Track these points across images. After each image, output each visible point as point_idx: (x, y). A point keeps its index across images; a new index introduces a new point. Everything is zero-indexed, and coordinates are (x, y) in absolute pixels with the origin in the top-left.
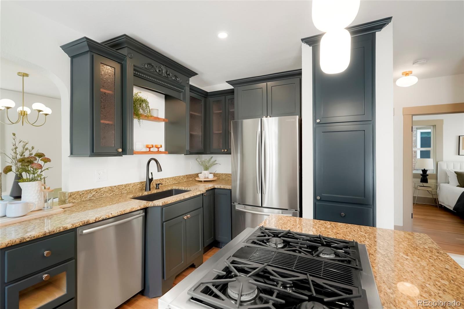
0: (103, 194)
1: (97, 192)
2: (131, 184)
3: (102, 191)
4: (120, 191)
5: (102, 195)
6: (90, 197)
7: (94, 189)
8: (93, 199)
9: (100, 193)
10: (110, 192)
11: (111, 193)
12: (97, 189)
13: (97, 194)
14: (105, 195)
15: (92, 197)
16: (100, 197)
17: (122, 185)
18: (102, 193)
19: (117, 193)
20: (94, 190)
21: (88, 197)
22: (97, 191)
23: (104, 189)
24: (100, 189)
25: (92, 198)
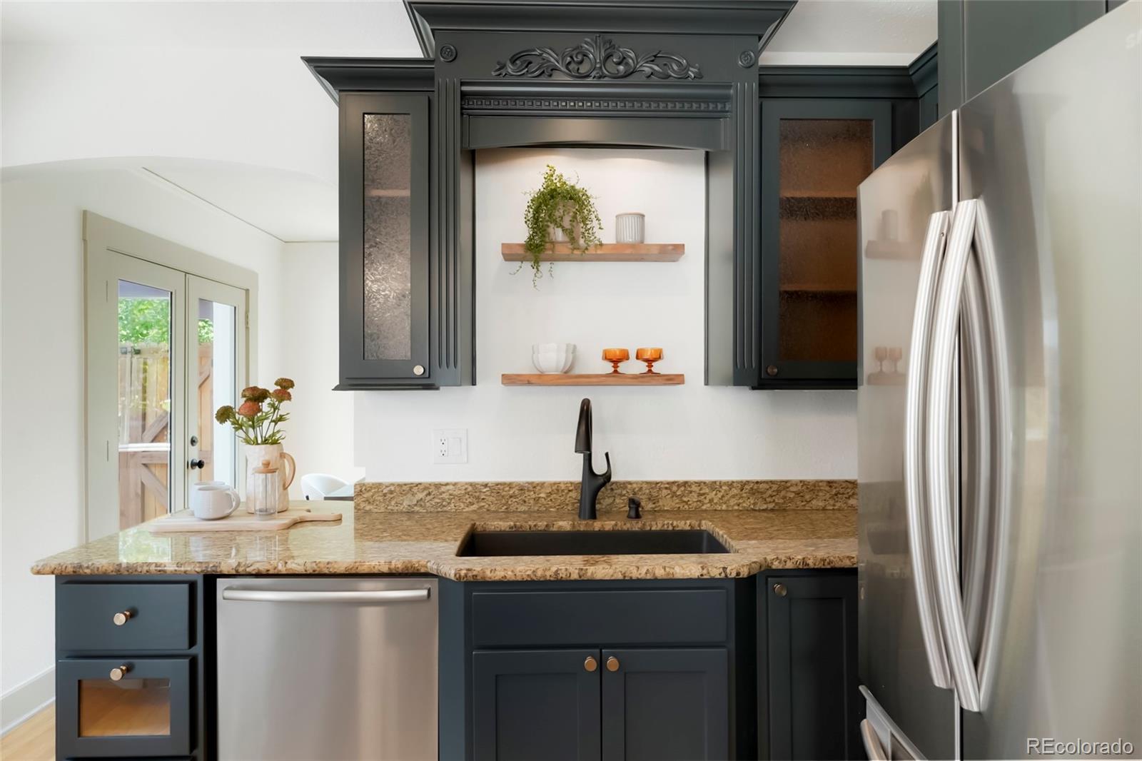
0: (449, 503)
1: (429, 494)
2: (542, 484)
3: (444, 492)
4: (504, 501)
5: (444, 506)
6: (409, 506)
7: (420, 484)
8: (418, 512)
9: (439, 499)
10: (469, 500)
11: (472, 504)
12: (430, 485)
13: (428, 498)
14: (453, 505)
15: (416, 505)
16: (439, 509)
17: (510, 485)
18: (443, 500)
19: (493, 508)
20: (421, 487)
21: (406, 503)
22: (430, 490)
23: (451, 487)
24: (438, 486)
25: (416, 509)
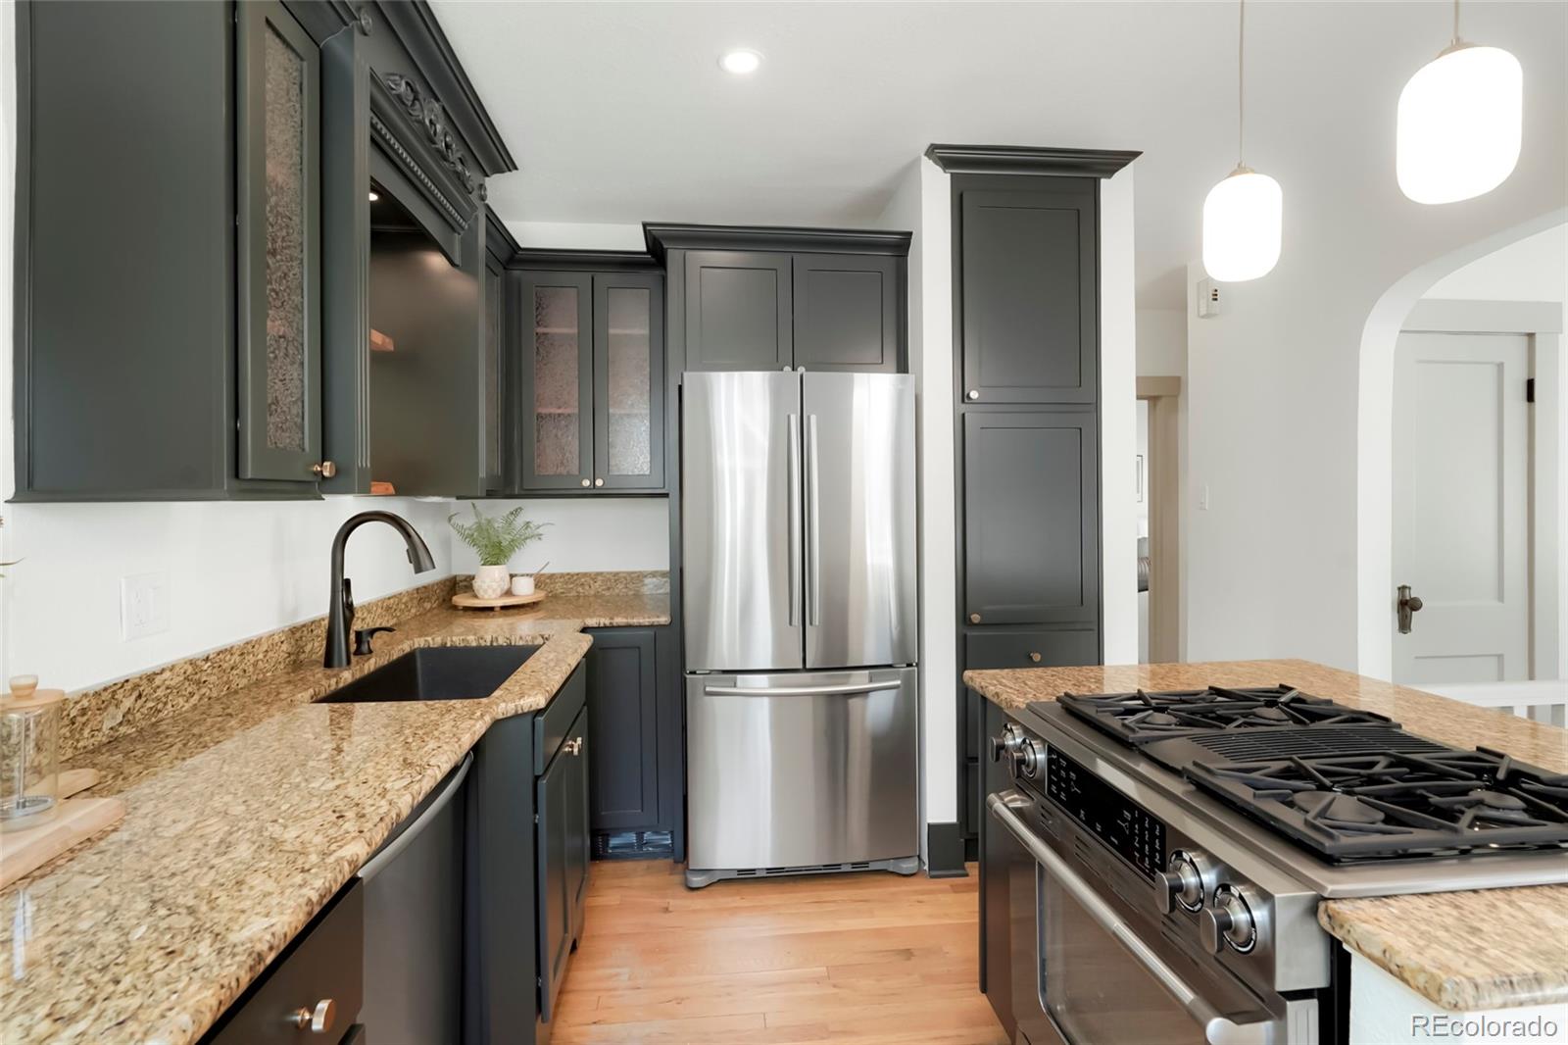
0: (165, 704)
1: (140, 696)
2: (259, 641)
3: (158, 687)
4: (225, 679)
5: (160, 711)
6: (111, 729)
7: (127, 681)
8: (125, 736)
9: (153, 700)
10: (190, 689)
11: (192, 694)
12: (141, 678)
13: (140, 702)
14: (170, 705)
15: (121, 724)
16: (154, 720)
17: (230, 651)
18: (158, 700)
19: (214, 694)
20: (128, 686)
21: (106, 727)
22: (141, 689)
23: (167, 674)
24: (151, 678)
25: (123, 730)
